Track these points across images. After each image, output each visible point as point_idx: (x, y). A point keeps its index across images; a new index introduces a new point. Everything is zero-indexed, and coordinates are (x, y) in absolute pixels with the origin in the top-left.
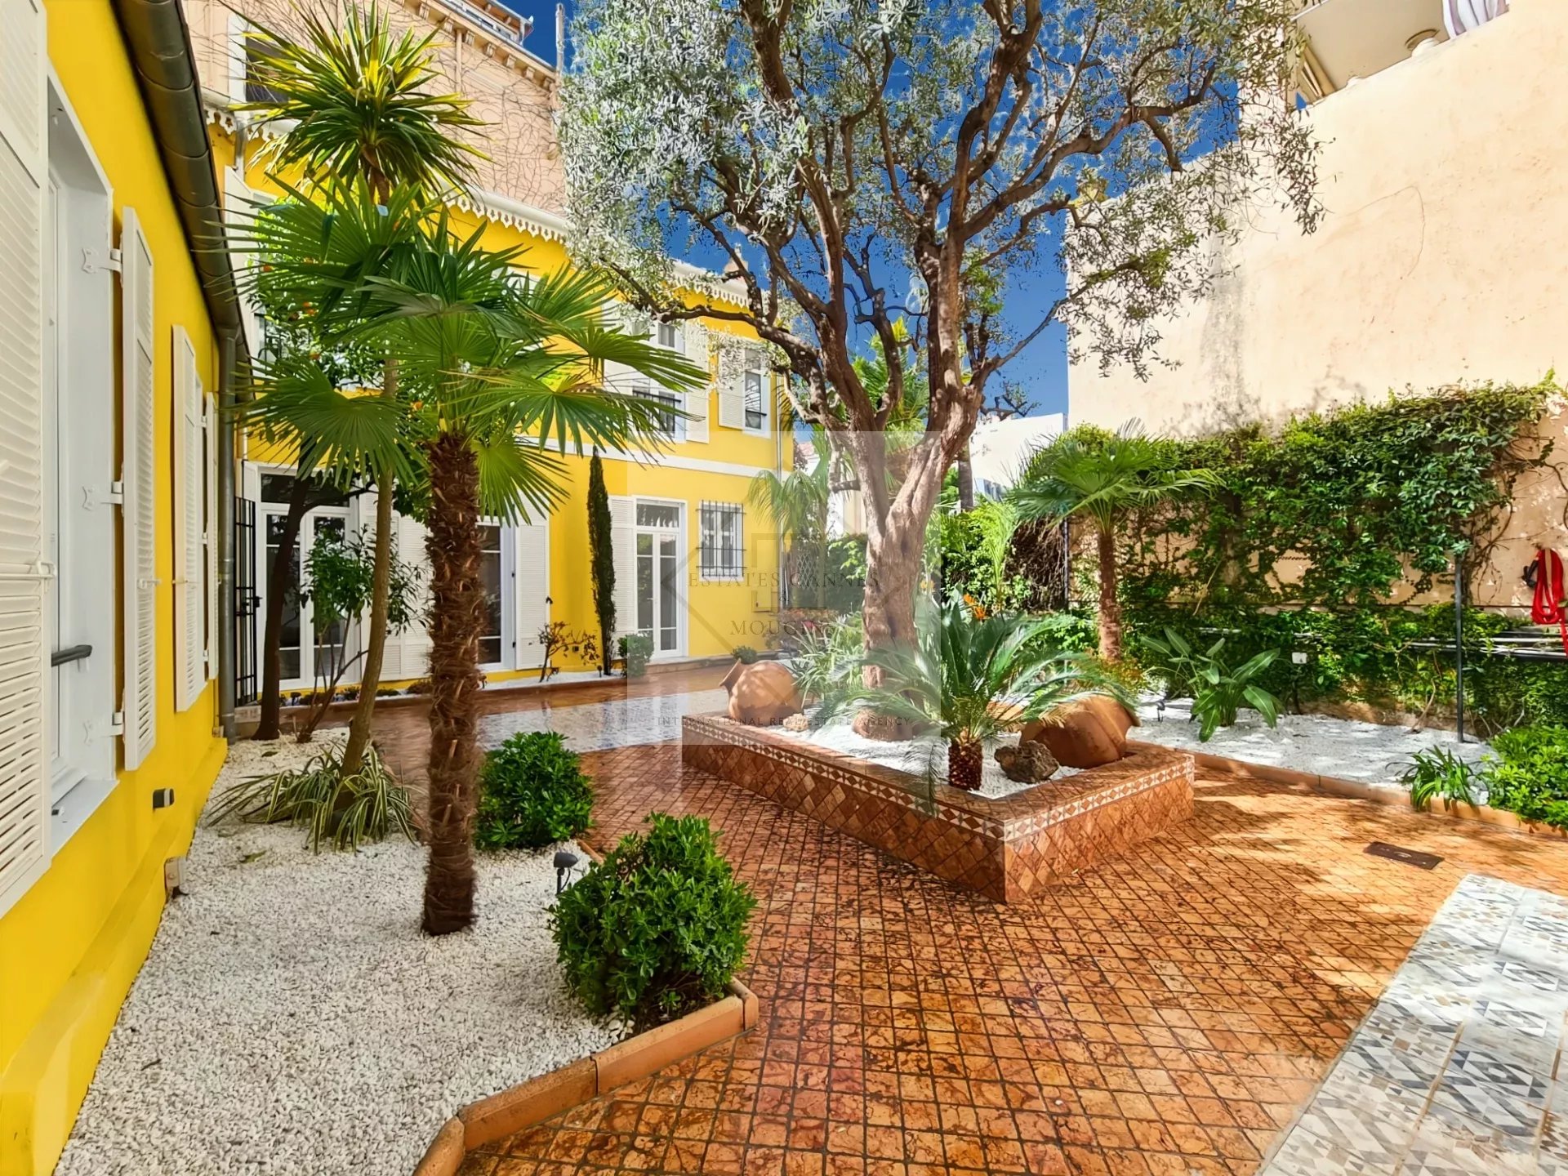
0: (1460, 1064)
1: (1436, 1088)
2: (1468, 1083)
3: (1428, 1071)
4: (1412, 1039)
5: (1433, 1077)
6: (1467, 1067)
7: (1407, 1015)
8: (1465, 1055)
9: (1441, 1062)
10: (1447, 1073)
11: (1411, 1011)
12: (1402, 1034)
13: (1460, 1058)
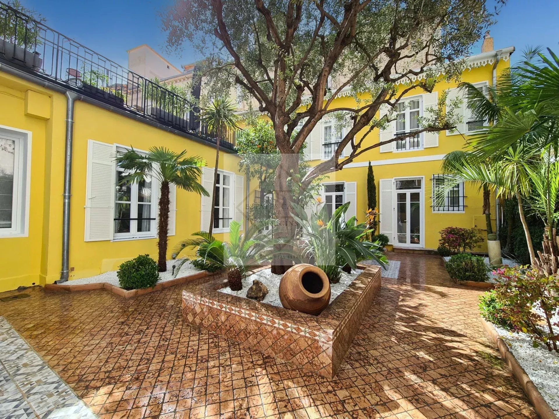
0: (26, 410)
1: (23, 395)
2: (16, 406)
3: (32, 397)
4: (51, 401)
5: (28, 397)
6: (22, 411)
7: (64, 405)
8: (28, 415)
9: (32, 404)
10: (25, 403)
11: (65, 409)
12: (55, 398)
13: (28, 412)
